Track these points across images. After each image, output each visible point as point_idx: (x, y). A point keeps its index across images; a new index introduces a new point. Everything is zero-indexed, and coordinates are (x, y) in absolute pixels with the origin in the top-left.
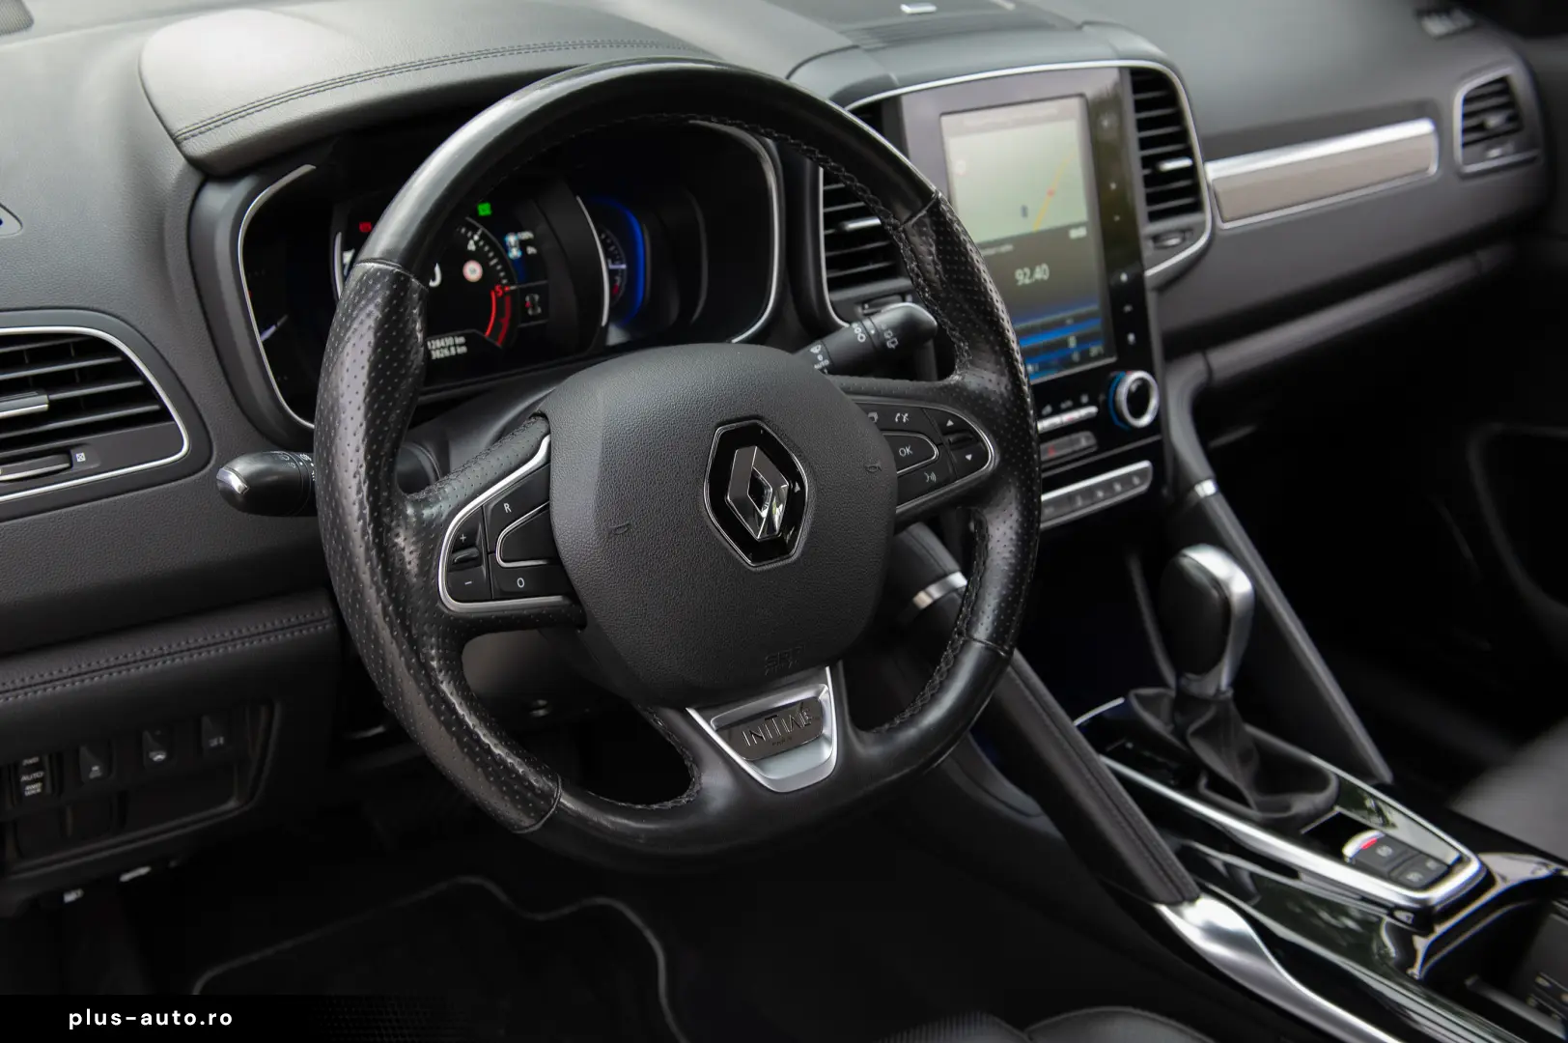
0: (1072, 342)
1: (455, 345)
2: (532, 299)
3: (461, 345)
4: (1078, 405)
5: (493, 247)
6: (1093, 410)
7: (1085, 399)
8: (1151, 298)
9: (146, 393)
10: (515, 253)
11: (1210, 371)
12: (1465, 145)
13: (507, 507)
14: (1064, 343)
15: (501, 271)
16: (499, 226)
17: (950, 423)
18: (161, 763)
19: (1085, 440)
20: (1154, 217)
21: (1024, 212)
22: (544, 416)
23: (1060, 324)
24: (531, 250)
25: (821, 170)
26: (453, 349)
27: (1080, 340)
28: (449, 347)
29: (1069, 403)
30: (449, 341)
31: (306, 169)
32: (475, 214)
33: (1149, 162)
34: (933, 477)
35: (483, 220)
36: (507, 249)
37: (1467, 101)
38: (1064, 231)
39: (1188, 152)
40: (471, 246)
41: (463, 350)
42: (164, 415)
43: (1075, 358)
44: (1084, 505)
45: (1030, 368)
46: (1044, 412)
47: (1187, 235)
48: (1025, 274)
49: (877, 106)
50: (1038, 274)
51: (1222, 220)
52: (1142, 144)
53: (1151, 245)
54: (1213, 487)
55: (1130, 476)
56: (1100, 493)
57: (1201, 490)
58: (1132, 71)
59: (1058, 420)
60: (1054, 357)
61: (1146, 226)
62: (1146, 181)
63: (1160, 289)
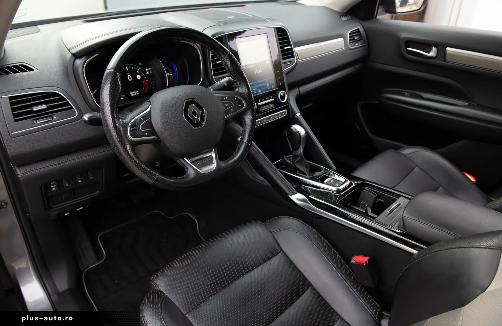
0: (268, 85)
1: (136, 93)
2: (152, 83)
3: (137, 93)
4: (270, 98)
5: (143, 72)
6: (273, 99)
7: (271, 97)
8: (284, 76)
9: (68, 104)
10: (148, 73)
11: (299, 91)
12: (350, 43)
13: (142, 119)
14: (267, 85)
15: (145, 77)
16: (144, 67)
17: (236, 99)
18: (81, 183)
19: (272, 106)
20: (284, 59)
22: (150, 101)
23: (265, 82)
24: (151, 72)
25: (210, 51)
26: (136, 94)
27: (270, 85)
28: (135, 93)
29: (268, 98)
30: (135, 92)
31: (97, 54)
32: (138, 65)
33: (281, 47)
34: (233, 110)
35: (140, 66)
36: (146, 72)
37: (350, 34)
38: (265, 62)
39: (290, 45)
40: (138, 72)
41: (138, 94)
42: (72, 108)
43: (269, 88)
44: (273, 119)
45: (259, 91)
46: (263, 100)
47: (291, 62)
48: (257, 71)
49: (221, 37)
50: (260, 71)
51: (299, 59)
52: (280, 44)
53: (283, 64)
54: (300, 114)
55: (282, 113)
56: (276, 116)
57: (297, 115)
58: (277, 28)
59: (265, 102)
60: (264, 89)
61: (282, 60)
62: (281, 51)
63: (286, 74)
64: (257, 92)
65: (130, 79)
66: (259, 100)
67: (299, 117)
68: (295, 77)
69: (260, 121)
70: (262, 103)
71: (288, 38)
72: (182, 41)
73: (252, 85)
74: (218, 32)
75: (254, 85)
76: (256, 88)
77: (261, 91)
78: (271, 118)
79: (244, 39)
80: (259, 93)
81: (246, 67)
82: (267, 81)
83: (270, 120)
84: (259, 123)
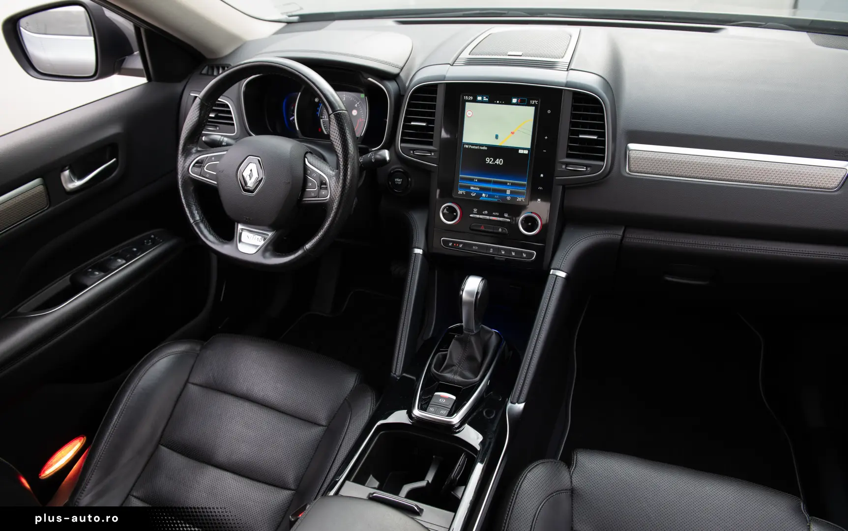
0: (508, 192)
4: (502, 216)
5: (362, 107)
6: (508, 220)
7: (506, 215)
9: (231, 119)
13: (213, 159)
14: (505, 191)
15: (362, 114)
17: (324, 181)
20: (569, 156)
21: (497, 137)
23: (505, 184)
27: (511, 192)
29: (497, 214)
32: (359, 97)
33: (572, 132)
34: (313, 194)
35: (362, 99)
36: (366, 109)
38: (517, 149)
39: (603, 135)
40: (356, 106)
42: (233, 124)
43: (509, 198)
44: (494, 253)
45: (484, 195)
46: (484, 213)
47: (589, 169)
48: (491, 160)
49: (436, 85)
50: (498, 162)
51: (630, 170)
52: (573, 124)
53: (564, 167)
54: (563, 274)
55: (522, 252)
56: (503, 253)
57: (552, 272)
58: (575, 93)
59: (488, 217)
60: (497, 195)
61: (564, 158)
62: (571, 140)
63: (567, 187)
64: (479, 195)
66: (475, 210)
67: (550, 277)
68: (582, 201)
69: (464, 243)
70: (478, 216)
71: (602, 118)
72: (370, 79)
73: (472, 180)
74: (435, 76)
75: (476, 180)
76: (478, 187)
77: (488, 197)
78: (491, 249)
79: (483, 98)
80: (481, 199)
81: (470, 146)
82: (508, 184)
83: (488, 252)
84: (459, 245)
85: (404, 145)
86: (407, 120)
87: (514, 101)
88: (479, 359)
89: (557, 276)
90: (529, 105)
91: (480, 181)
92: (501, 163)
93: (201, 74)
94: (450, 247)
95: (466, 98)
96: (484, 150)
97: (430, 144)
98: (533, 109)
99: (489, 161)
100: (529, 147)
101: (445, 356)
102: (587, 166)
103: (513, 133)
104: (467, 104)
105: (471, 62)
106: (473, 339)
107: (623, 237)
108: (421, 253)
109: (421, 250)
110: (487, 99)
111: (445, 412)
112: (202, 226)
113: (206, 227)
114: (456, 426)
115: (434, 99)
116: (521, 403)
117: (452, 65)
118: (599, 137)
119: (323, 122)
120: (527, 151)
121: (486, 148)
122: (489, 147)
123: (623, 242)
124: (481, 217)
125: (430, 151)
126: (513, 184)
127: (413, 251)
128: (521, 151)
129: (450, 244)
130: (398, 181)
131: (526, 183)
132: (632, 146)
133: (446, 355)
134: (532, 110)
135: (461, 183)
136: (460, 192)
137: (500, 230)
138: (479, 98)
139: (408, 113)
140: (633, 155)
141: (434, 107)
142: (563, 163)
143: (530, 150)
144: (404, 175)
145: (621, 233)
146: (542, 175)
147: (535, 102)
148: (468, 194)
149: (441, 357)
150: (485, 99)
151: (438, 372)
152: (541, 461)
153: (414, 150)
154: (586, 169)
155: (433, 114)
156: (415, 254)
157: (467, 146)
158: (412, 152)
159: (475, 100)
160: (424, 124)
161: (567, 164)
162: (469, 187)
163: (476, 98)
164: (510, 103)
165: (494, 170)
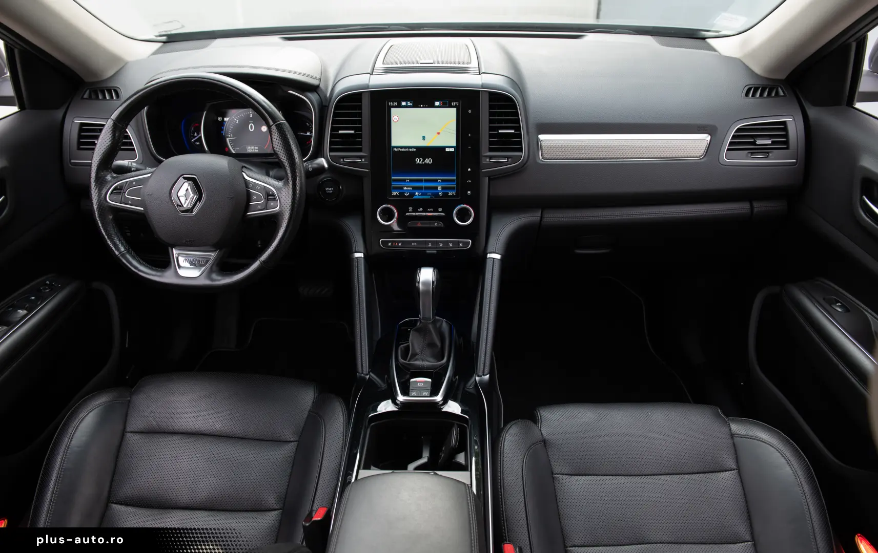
0: (440, 188)
1: (255, 149)
3: (257, 149)
4: (436, 211)
6: (442, 214)
7: (440, 210)
8: (485, 180)
9: (131, 144)
12: (728, 150)
13: (134, 183)
14: (436, 188)
17: (271, 193)
20: (491, 150)
21: (424, 138)
23: (436, 181)
27: (443, 188)
29: (432, 210)
30: (253, 148)
33: (491, 129)
34: (260, 207)
37: (739, 130)
38: (443, 148)
39: (518, 129)
41: (257, 151)
42: (134, 150)
43: (441, 194)
44: (433, 247)
45: (417, 194)
46: (419, 210)
47: (510, 159)
48: (420, 161)
49: (360, 94)
50: (427, 161)
51: (543, 157)
52: (491, 121)
53: (488, 160)
54: (498, 256)
55: (459, 242)
56: (441, 245)
57: (489, 256)
58: (490, 93)
59: (424, 214)
60: (430, 192)
61: (486, 153)
62: (491, 136)
63: (493, 178)
64: (412, 195)
65: (251, 129)
66: (411, 209)
67: (488, 260)
68: (507, 189)
69: (403, 242)
70: (414, 214)
71: (516, 114)
72: (290, 92)
73: (404, 181)
74: (356, 86)
75: (408, 181)
76: (411, 187)
77: (421, 195)
78: (430, 244)
79: (407, 104)
80: (415, 197)
81: (399, 149)
82: (439, 181)
83: (427, 246)
84: (398, 244)
85: (333, 154)
86: (333, 129)
87: (437, 104)
88: (439, 344)
89: (494, 259)
90: (450, 106)
91: (411, 181)
92: (430, 162)
93: (82, 98)
94: (390, 247)
95: (391, 104)
96: (414, 151)
97: (360, 150)
98: (455, 110)
99: (418, 161)
100: (454, 144)
101: (407, 348)
102: (508, 157)
103: (438, 133)
104: (393, 110)
105: (388, 71)
106: (431, 327)
107: (542, 217)
108: (363, 257)
109: (362, 254)
110: (411, 104)
111: (426, 393)
112: (128, 256)
113: (134, 257)
114: (441, 403)
115: (360, 108)
116: (487, 375)
117: (372, 75)
118: (515, 131)
119: (230, 142)
120: (453, 149)
121: (415, 150)
122: (418, 148)
123: (542, 222)
124: (417, 214)
125: (361, 157)
126: (443, 181)
127: (353, 256)
128: (447, 150)
129: (390, 244)
130: (329, 190)
131: (455, 178)
132: (542, 137)
133: (408, 346)
134: (453, 111)
135: (394, 185)
136: (394, 193)
137: (436, 224)
138: (404, 104)
139: (334, 122)
140: (544, 144)
141: (360, 115)
142: (487, 157)
143: (457, 148)
144: (334, 183)
145: (539, 214)
146: (469, 170)
147: (456, 104)
148: (402, 194)
149: (403, 349)
150: (409, 104)
151: (406, 361)
152: (513, 422)
153: (344, 157)
154: (508, 160)
155: (360, 122)
156: (357, 258)
157: (396, 150)
158: (342, 160)
159: (400, 106)
160: (353, 132)
161: (491, 157)
162: (402, 188)
163: (401, 104)
164: (433, 106)
165: (424, 169)
